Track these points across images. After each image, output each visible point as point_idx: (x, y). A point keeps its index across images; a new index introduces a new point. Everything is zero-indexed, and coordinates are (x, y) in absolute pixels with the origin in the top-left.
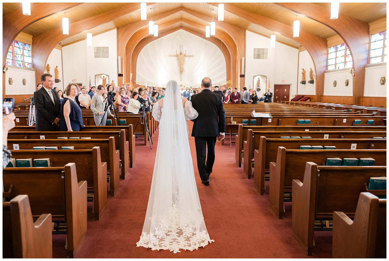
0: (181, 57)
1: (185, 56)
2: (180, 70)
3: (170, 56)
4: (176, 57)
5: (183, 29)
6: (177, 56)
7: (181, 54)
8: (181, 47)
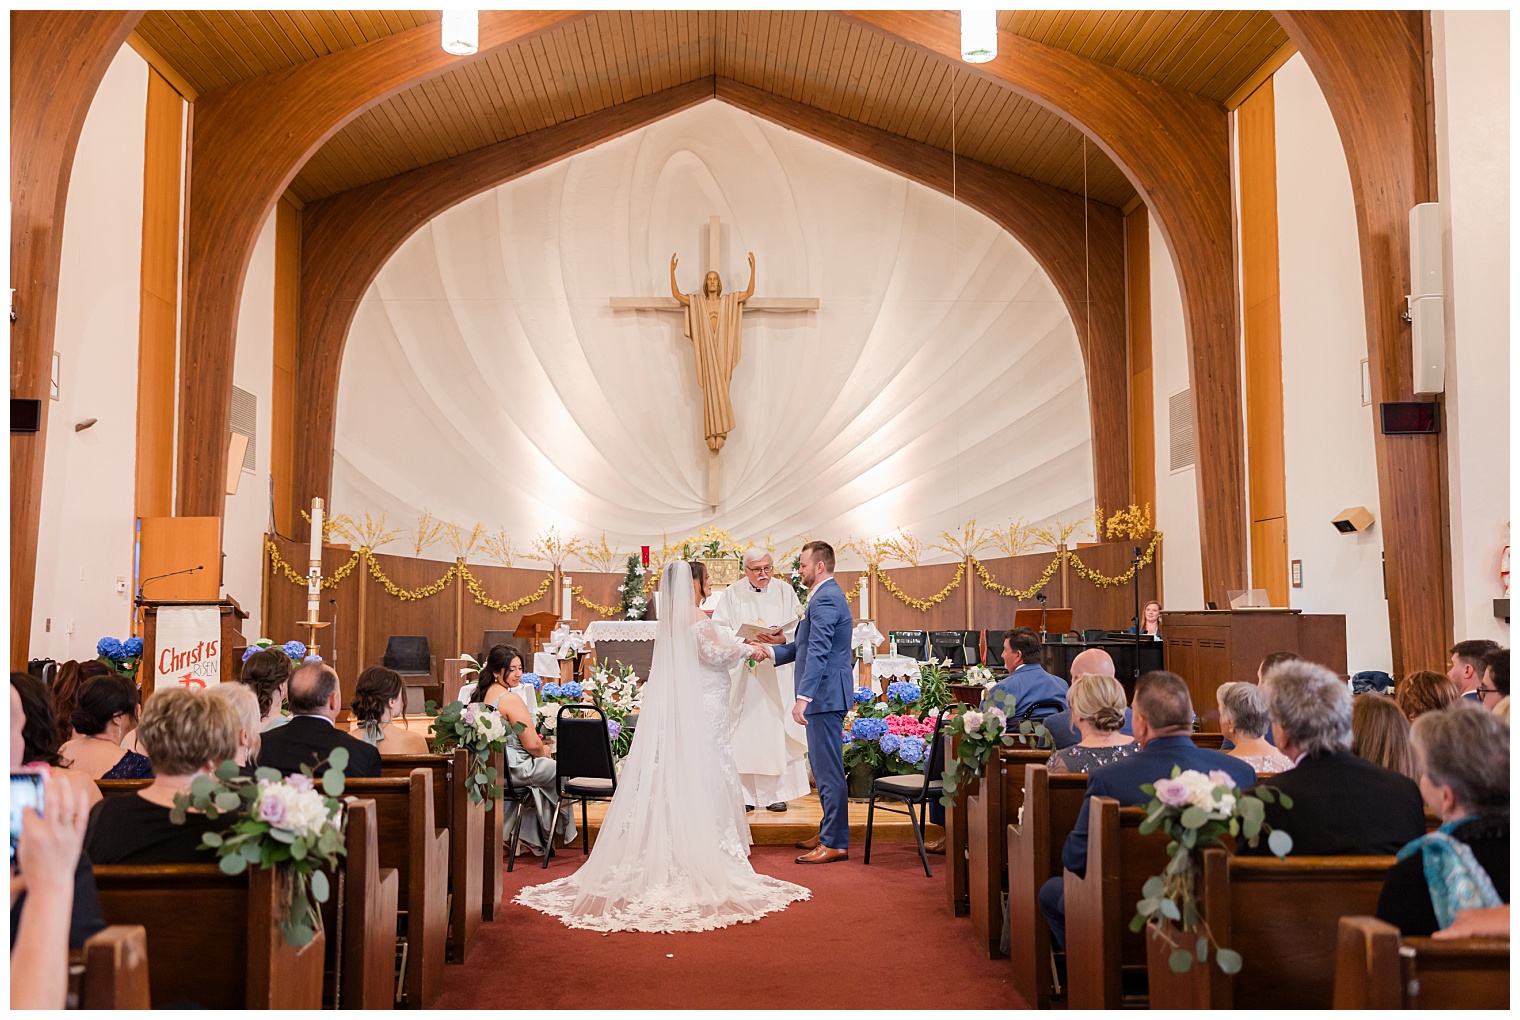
0: (714, 316)
1: (746, 307)
2: (707, 422)
3: (618, 312)
4: (672, 320)
5: (729, 98)
6: (680, 307)
7: (711, 288)
8: (709, 237)
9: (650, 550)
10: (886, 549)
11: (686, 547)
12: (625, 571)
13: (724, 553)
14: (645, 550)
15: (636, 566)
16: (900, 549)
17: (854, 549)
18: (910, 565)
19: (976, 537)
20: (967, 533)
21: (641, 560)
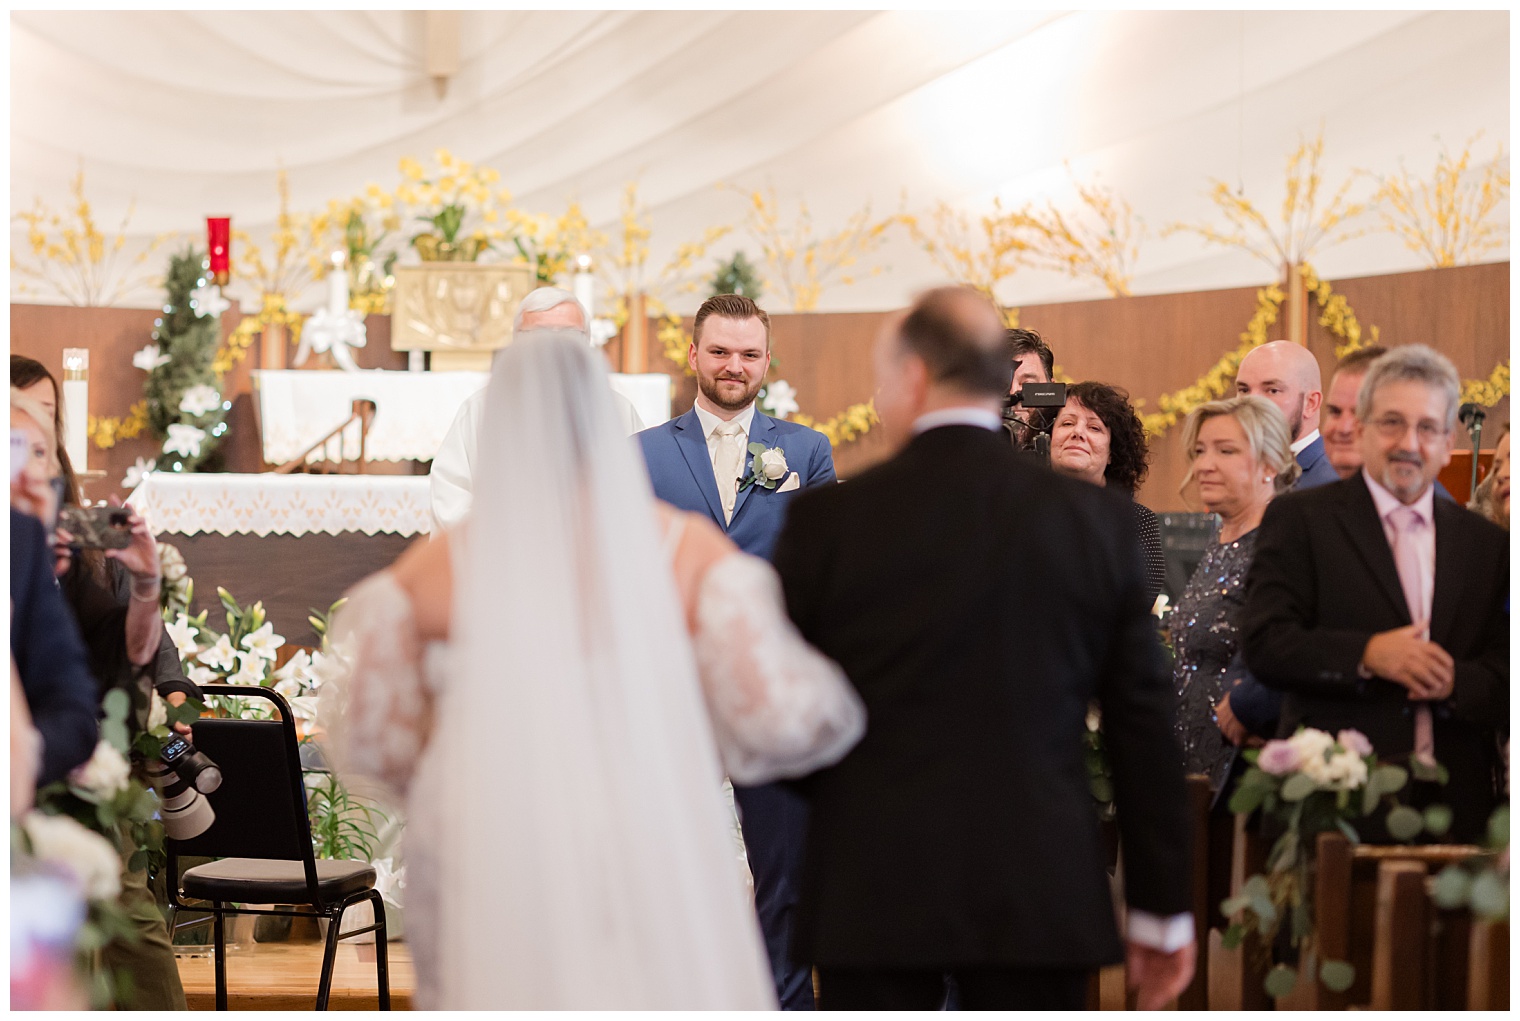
9: (235, 227)
10: (1022, 233)
11: (354, 221)
12: (157, 299)
13: (481, 244)
14: (219, 230)
15: (193, 285)
16: (1068, 237)
17: (916, 234)
18: (1104, 292)
19: (1324, 198)
20: (1293, 187)
21: (206, 264)
